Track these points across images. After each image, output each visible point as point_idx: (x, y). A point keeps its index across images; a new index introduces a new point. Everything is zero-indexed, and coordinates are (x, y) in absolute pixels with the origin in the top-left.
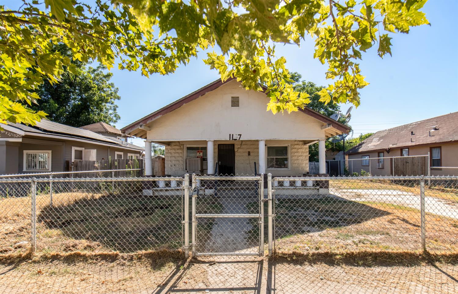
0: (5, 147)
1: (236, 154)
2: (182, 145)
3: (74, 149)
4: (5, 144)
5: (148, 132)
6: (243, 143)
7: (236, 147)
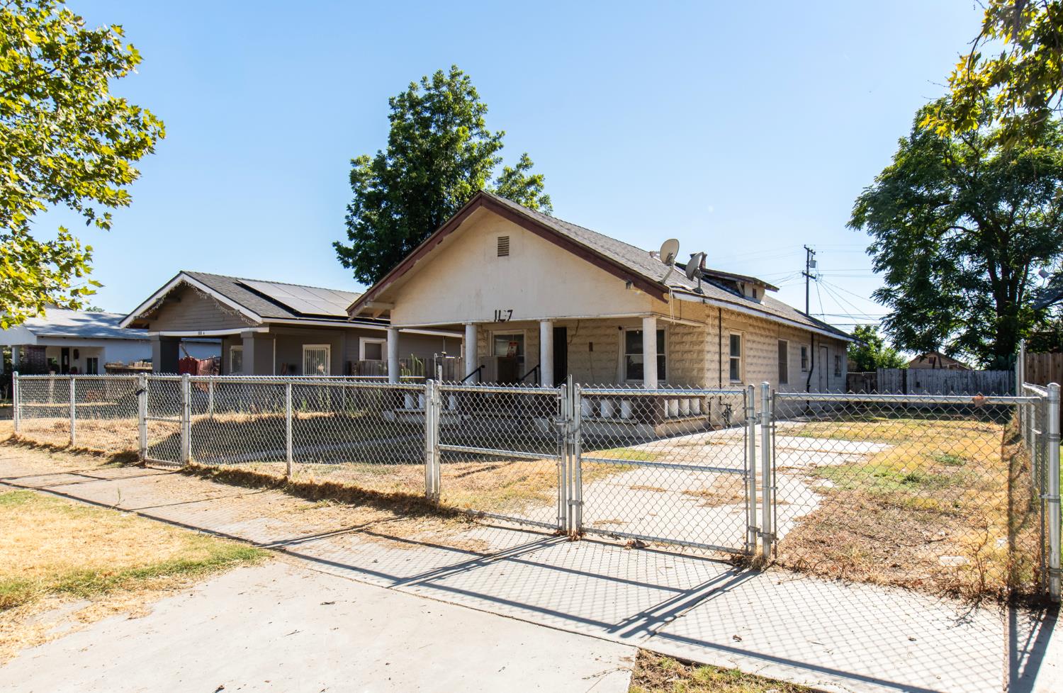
0: (253, 340)
1: (570, 348)
2: (485, 331)
3: (363, 342)
4: (251, 336)
5: (392, 311)
6: (581, 324)
7: (569, 333)
